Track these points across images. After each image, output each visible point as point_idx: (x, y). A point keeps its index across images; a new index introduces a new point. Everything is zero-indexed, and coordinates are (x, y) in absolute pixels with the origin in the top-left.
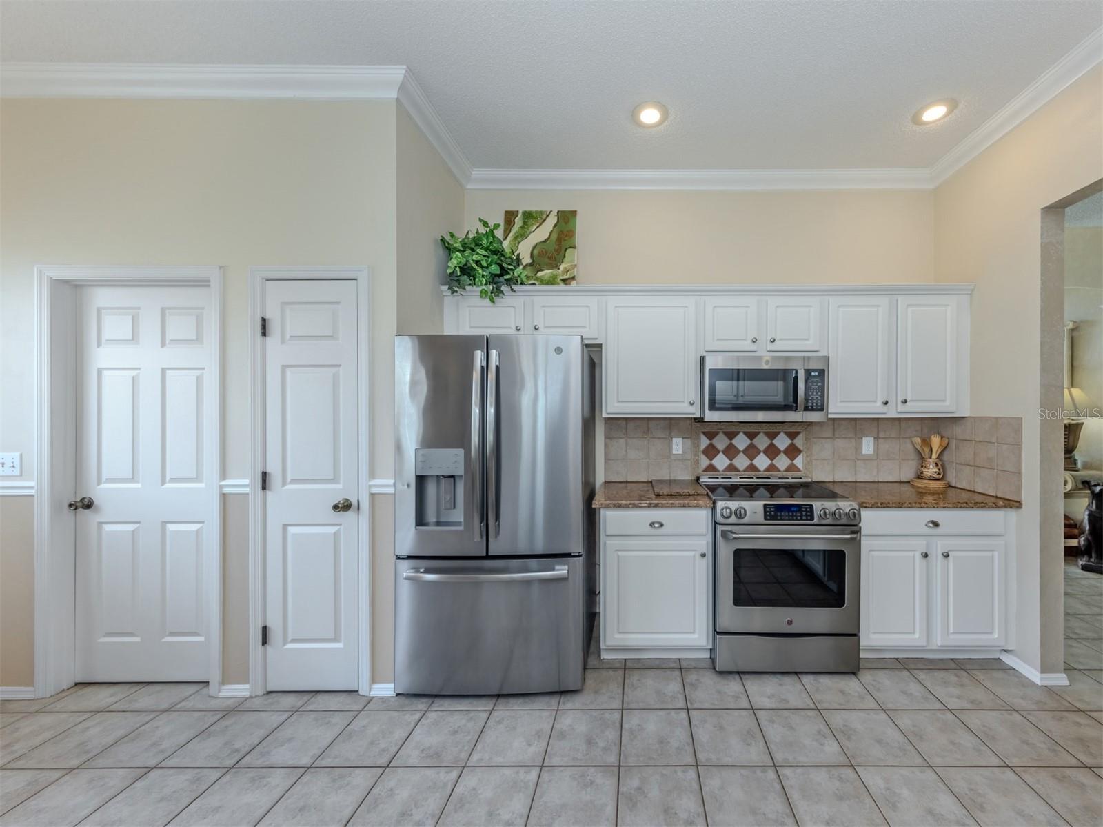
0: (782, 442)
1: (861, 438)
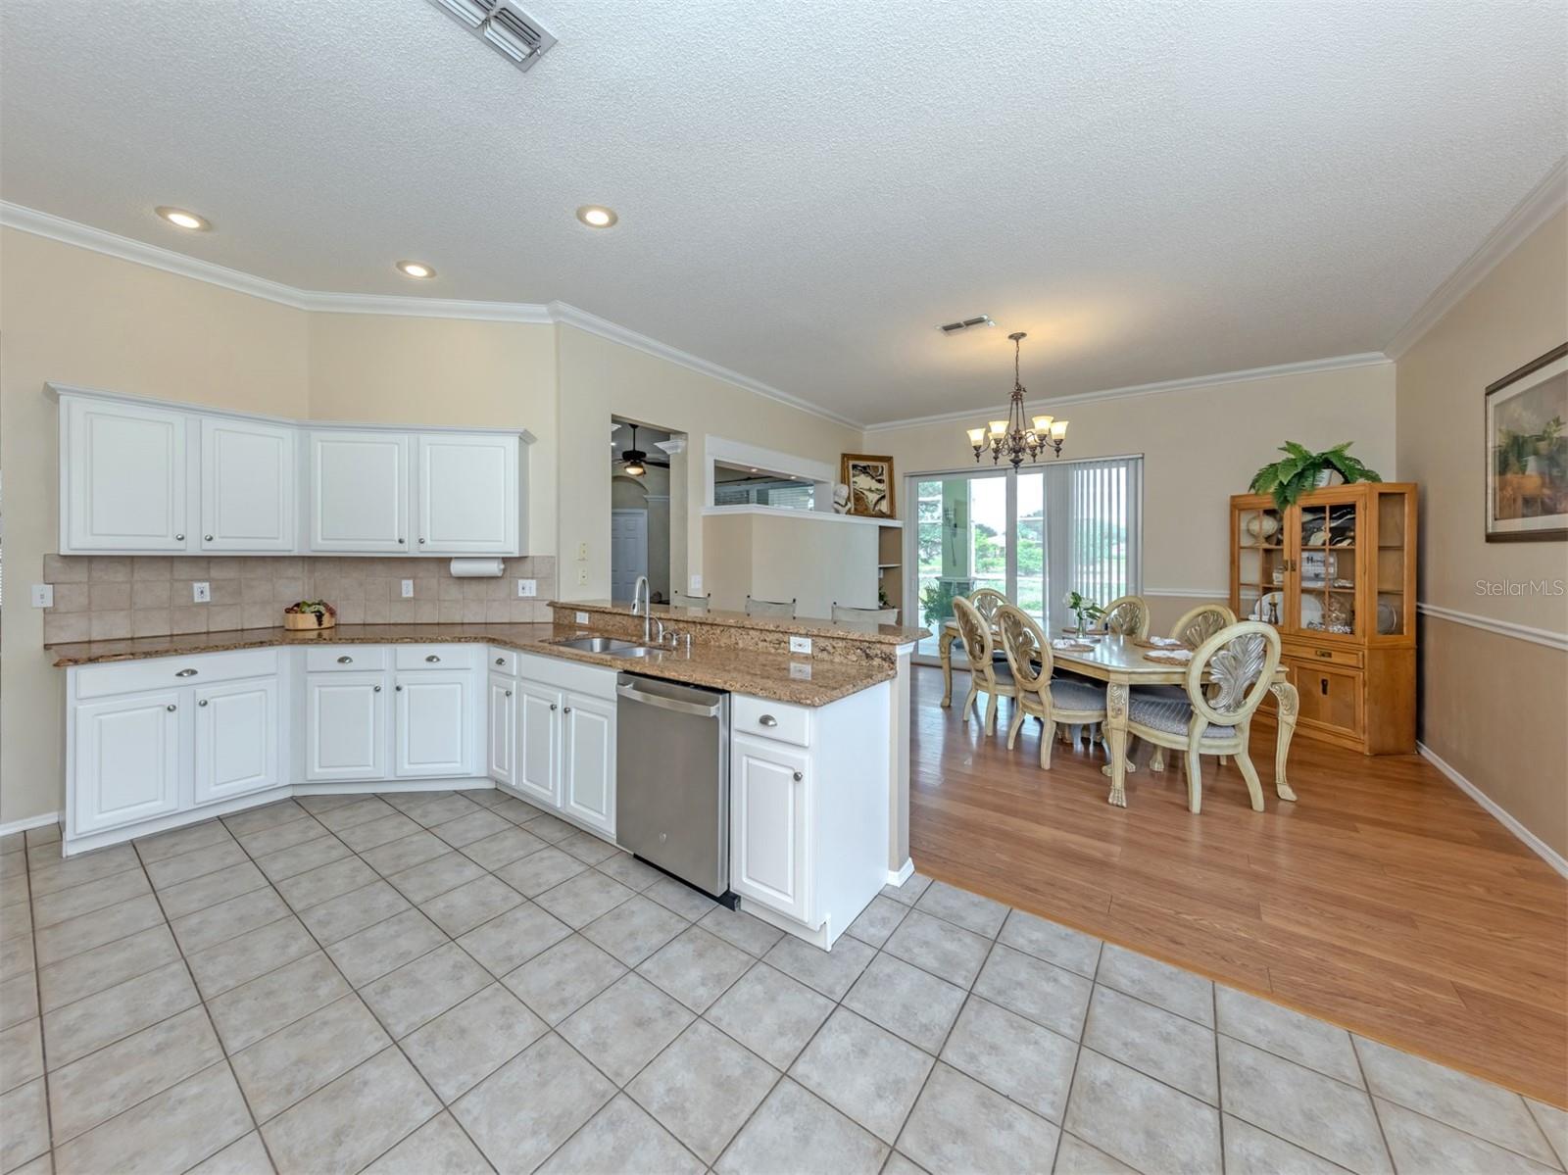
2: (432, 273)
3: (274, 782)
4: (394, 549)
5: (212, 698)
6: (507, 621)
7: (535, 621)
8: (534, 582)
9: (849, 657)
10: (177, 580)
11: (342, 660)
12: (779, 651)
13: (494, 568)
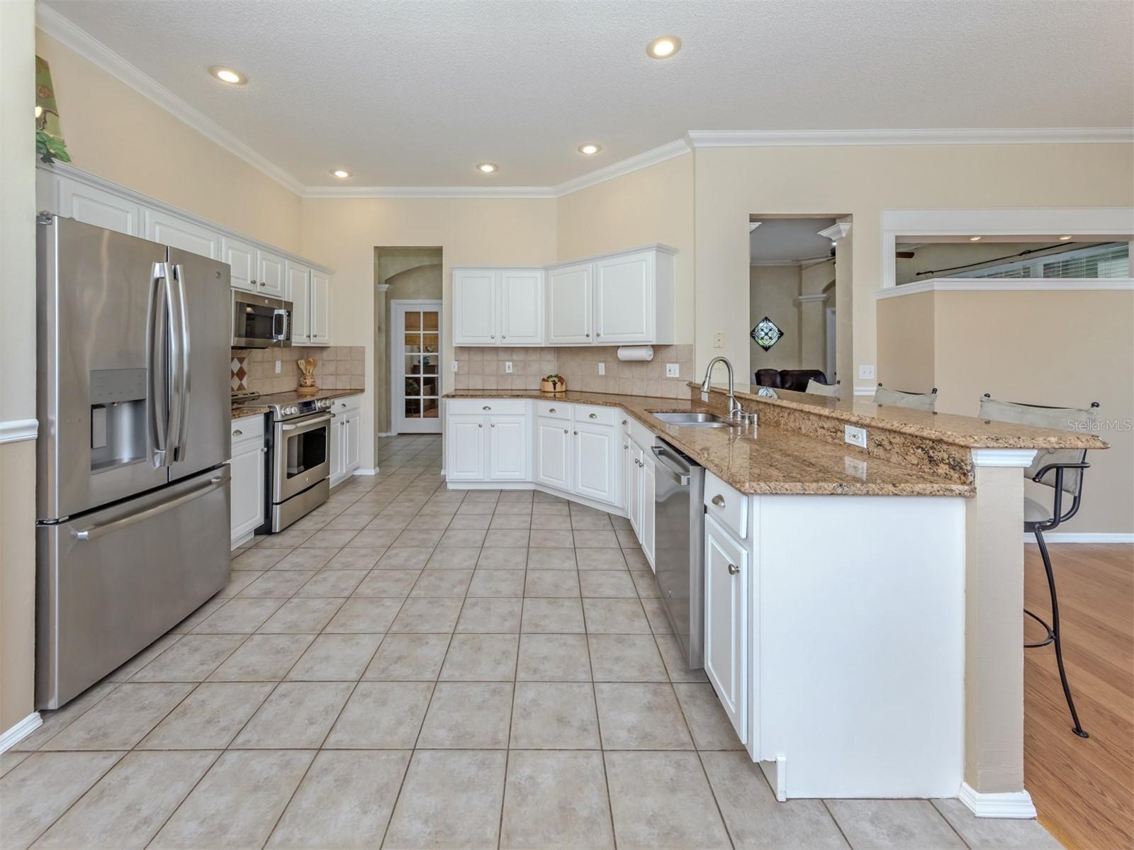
0: (235, 366)
1: (275, 361)
2: (599, 148)
3: (524, 477)
4: (585, 341)
5: (497, 423)
6: (659, 396)
7: (679, 397)
8: (677, 366)
9: (908, 458)
10: (500, 361)
11: (552, 410)
12: (835, 441)
13: (646, 354)
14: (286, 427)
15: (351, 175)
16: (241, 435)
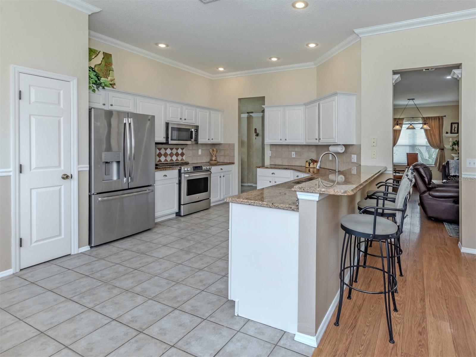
0: (180, 151)
1: (198, 150)
5: (278, 181)
8: (356, 156)
10: (289, 151)
14: (187, 176)
15: (225, 69)
16: (166, 177)
